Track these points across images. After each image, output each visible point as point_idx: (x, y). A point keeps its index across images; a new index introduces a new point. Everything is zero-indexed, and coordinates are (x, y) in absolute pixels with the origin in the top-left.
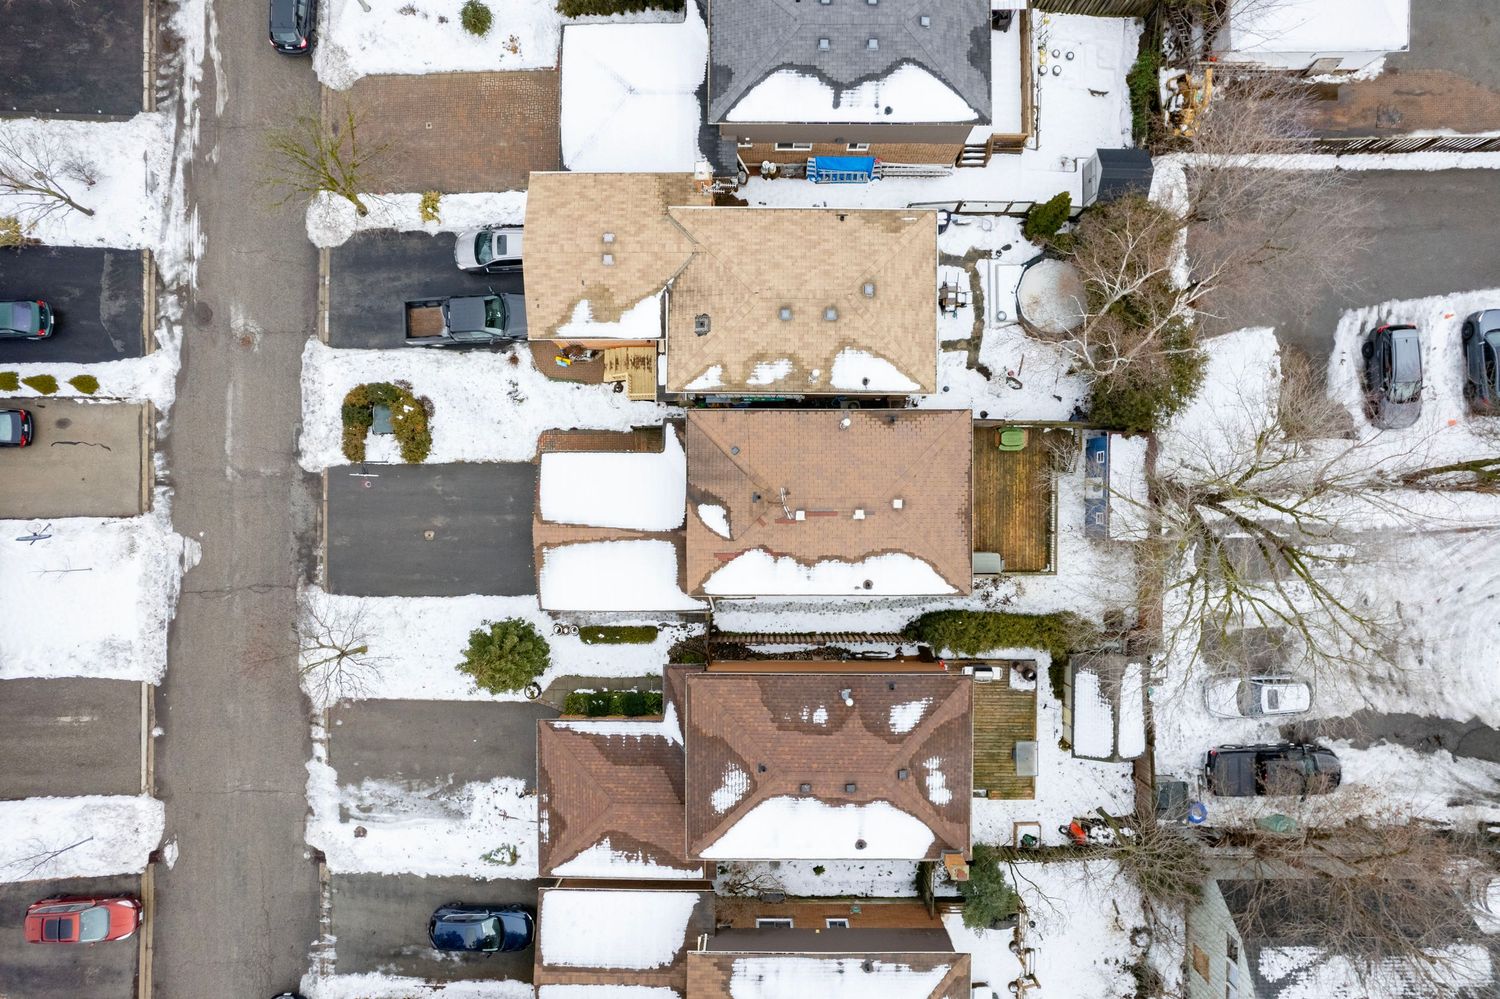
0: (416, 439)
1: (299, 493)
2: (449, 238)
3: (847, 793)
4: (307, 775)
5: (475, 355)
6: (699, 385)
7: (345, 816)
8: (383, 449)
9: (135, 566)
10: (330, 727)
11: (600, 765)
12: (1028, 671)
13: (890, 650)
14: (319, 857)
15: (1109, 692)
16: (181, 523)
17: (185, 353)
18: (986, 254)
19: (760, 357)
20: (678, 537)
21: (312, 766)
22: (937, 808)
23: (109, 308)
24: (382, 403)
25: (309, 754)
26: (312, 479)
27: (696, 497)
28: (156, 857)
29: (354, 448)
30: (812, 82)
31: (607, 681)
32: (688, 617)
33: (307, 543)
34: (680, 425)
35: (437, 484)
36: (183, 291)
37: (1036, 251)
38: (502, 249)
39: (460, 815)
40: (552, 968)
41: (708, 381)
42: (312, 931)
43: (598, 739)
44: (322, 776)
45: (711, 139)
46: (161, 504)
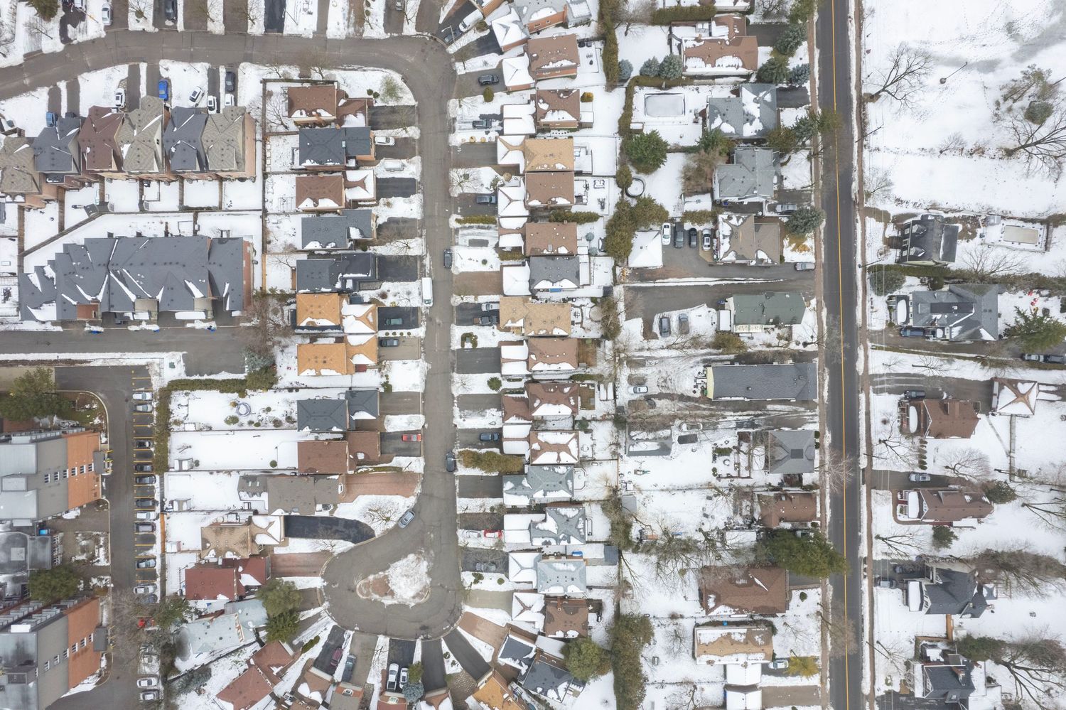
0: (475, 344)
1: (450, 354)
2: (480, 305)
3: (557, 403)
4: (453, 410)
5: (485, 327)
6: (530, 334)
7: (461, 417)
8: (468, 345)
9: (419, 369)
10: (458, 400)
11: (513, 402)
13: (566, 382)
14: (456, 426)
15: (606, 387)
16: (427, 360)
17: (427, 327)
18: (584, 306)
19: (541, 329)
20: (527, 361)
21: (454, 408)
22: (572, 407)
23: (412, 318)
24: (468, 336)
25: (453, 405)
26: (453, 351)
27: (530, 353)
28: (423, 427)
29: (463, 345)
30: (549, 282)
31: (513, 388)
32: (528, 376)
33: (452, 365)
34: (527, 341)
35: (478, 352)
36: (426, 315)
37: (594, 305)
38: (492, 307)
39: (484, 416)
40: (506, 439)
41: (532, 334)
42: (454, 440)
43: (513, 398)
44: (456, 410)
45: (531, 291)
46: (423, 357)
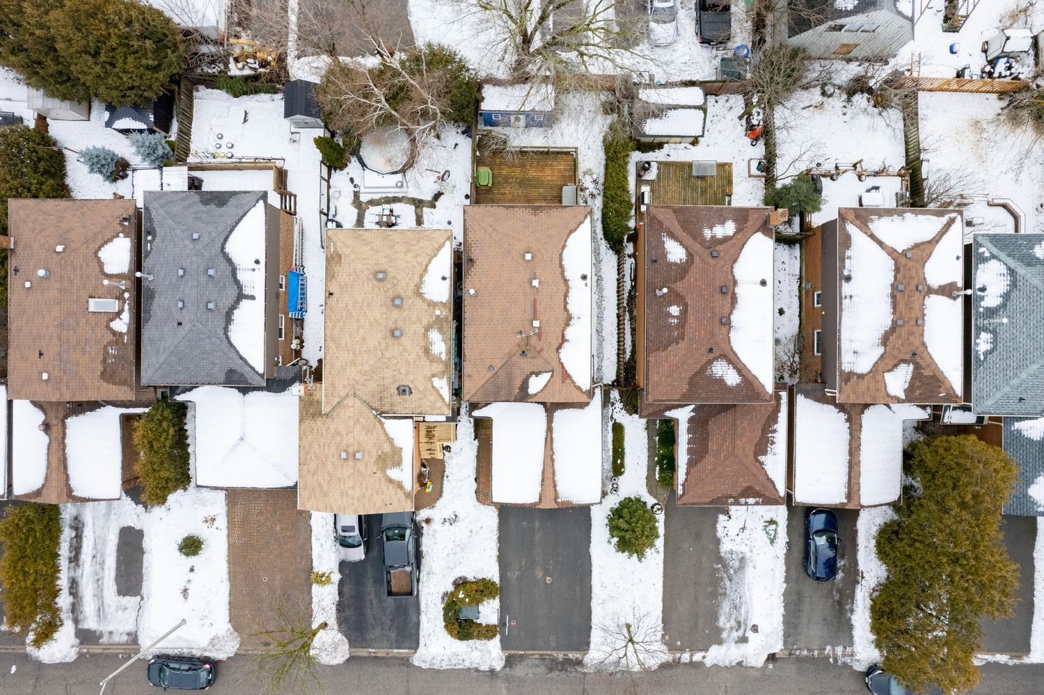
0: (482, 589)
1: (519, 670)
2: (343, 565)
3: (728, 292)
4: (715, 666)
5: (424, 548)
6: (446, 393)
7: (744, 640)
8: (489, 612)
10: (682, 650)
11: (708, 462)
12: (644, 167)
13: (629, 263)
14: (772, 658)
15: (659, 112)
18: (356, 195)
19: (427, 351)
20: (551, 408)
21: (709, 662)
22: (738, 230)
24: (457, 612)
25: (700, 665)
26: (510, 662)
27: (523, 396)
29: (488, 632)
30: (237, 314)
31: (650, 458)
32: (606, 402)
33: (554, 665)
34: (474, 406)
35: (513, 575)
37: (354, 160)
38: (351, 529)
39: (742, 560)
40: (849, 496)
41: (443, 387)
42: (822, 663)
43: (691, 464)
44: (716, 655)
45: (276, 384)
